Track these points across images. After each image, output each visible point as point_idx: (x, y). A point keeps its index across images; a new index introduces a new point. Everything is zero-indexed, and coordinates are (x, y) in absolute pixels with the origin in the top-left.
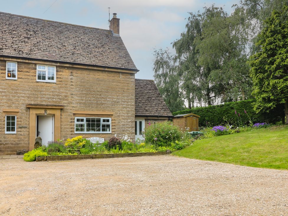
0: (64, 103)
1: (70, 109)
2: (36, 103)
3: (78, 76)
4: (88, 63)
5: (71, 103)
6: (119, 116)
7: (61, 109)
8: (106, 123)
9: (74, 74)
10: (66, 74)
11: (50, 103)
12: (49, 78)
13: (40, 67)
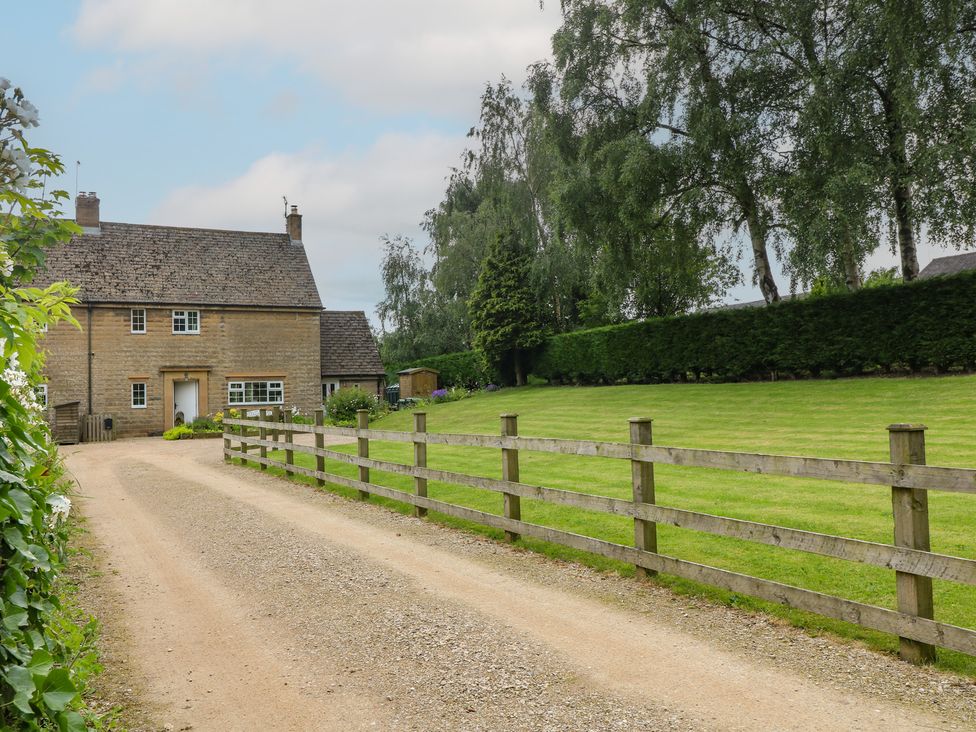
0: (212, 362)
1: (221, 371)
2: (172, 364)
3: (232, 320)
4: (247, 302)
5: (223, 362)
6: (295, 378)
7: (208, 372)
8: (275, 389)
9: (226, 320)
10: (214, 320)
11: (192, 364)
12: (190, 328)
13: (177, 314)
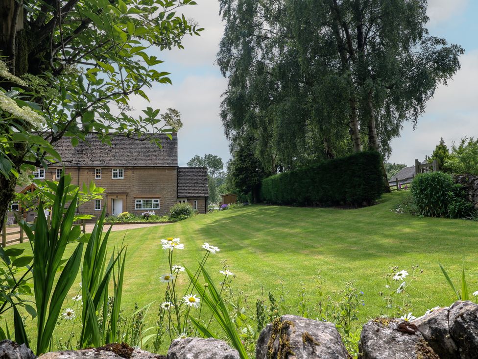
0: (128, 191)
1: (132, 194)
2: (111, 192)
3: (137, 173)
4: (144, 165)
5: (133, 191)
6: (165, 198)
7: (127, 195)
9: (135, 172)
10: (129, 173)
11: (119, 192)
12: (119, 176)
13: (114, 170)
